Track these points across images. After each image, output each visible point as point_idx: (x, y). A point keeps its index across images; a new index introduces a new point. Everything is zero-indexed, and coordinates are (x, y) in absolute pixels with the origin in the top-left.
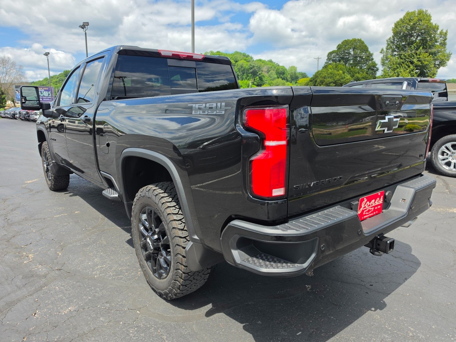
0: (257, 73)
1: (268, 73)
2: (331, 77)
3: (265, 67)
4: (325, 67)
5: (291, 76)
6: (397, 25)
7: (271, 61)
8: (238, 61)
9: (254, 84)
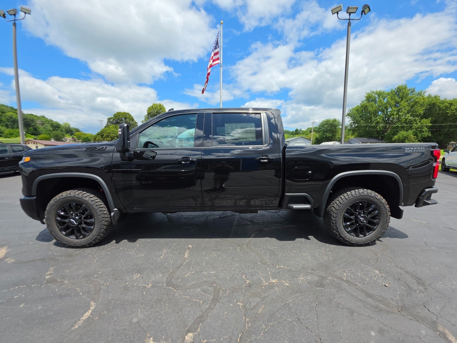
0: (31, 124)
1: (42, 125)
2: (114, 133)
3: (39, 120)
4: (107, 126)
5: (66, 130)
6: (149, 109)
7: (44, 117)
8: (6, 112)
9: (28, 133)
